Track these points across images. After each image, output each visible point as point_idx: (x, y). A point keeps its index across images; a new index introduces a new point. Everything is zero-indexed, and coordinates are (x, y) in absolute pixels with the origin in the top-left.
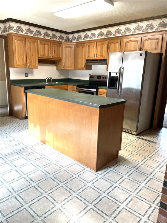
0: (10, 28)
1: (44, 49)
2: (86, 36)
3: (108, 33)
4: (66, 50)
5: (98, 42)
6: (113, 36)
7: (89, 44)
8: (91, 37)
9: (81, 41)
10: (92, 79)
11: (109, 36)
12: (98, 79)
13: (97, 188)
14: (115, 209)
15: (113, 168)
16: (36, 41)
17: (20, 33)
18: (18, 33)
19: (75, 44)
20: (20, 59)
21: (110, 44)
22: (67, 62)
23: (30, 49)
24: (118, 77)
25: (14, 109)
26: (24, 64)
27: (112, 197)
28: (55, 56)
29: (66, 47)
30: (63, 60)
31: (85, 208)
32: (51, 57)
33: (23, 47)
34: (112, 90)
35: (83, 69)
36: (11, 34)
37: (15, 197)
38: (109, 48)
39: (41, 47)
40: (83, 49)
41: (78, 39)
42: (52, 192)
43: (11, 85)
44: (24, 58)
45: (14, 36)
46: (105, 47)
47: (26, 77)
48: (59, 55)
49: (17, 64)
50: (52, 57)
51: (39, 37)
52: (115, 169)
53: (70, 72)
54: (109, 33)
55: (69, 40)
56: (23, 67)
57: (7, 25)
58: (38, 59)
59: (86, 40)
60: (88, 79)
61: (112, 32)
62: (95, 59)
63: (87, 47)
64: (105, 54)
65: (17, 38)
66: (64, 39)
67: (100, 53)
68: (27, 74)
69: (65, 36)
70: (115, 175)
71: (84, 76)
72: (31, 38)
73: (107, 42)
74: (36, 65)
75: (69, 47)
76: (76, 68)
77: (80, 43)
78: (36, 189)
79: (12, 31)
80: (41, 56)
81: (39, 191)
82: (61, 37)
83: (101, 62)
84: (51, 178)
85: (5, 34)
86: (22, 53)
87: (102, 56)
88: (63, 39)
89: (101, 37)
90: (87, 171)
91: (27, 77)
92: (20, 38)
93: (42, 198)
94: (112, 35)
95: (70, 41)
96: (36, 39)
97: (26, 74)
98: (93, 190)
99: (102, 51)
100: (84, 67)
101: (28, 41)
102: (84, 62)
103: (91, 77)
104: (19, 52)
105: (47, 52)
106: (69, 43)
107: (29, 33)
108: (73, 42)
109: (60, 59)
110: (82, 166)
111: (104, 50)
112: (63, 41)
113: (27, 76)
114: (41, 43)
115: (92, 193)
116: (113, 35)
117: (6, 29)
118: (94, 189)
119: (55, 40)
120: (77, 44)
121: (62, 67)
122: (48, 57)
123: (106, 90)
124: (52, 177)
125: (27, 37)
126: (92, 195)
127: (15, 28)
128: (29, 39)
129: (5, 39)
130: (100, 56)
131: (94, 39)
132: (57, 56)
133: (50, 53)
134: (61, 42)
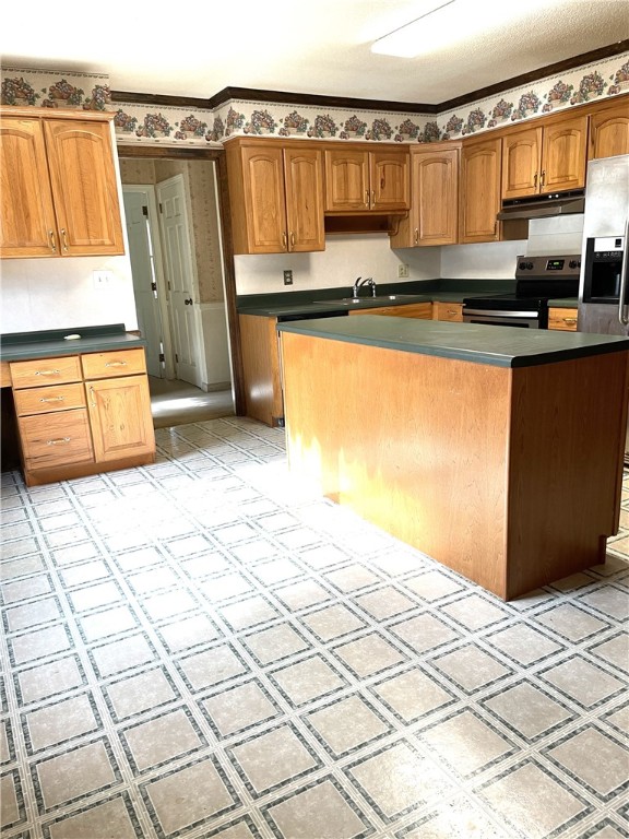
0: (234, 120)
1: (346, 178)
2: (502, 111)
3: (587, 85)
4: (425, 173)
5: (547, 125)
6: (608, 94)
7: (514, 139)
8: (522, 112)
9: (482, 130)
10: (526, 273)
11: (594, 98)
12: (550, 273)
13: (499, 650)
14: (555, 722)
15: (576, 594)
16: (319, 153)
17: (266, 134)
18: (258, 135)
19: (460, 145)
20: (266, 224)
21: (599, 125)
22: (429, 220)
23: (299, 185)
24: (622, 252)
25: (249, 394)
26: (279, 241)
27: (552, 686)
28: (386, 201)
29: (425, 163)
30: (414, 214)
31: (445, 705)
32: (368, 206)
33: (275, 182)
34: (601, 308)
35: (489, 238)
36: (237, 139)
37: (231, 646)
38: (593, 142)
39: (334, 172)
40: (489, 162)
41: (470, 127)
42: (342, 645)
43: (238, 312)
44: (279, 218)
45: (246, 146)
46: (577, 141)
47: (286, 283)
48: (398, 196)
49: (257, 239)
50: (373, 205)
51: (329, 138)
52: (586, 599)
53: (443, 255)
54: (594, 83)
55: (437, 133)
56: (276, 249)
57: (223, 112)
58: (326, 219)
59: (502, 123)
60: (509, 273)
61: (605, 79)
62: (538, 193)
63: (506, 150)
64: (575, 170)
65: (255, 151)
66: (419, 132)
67: (556, 170)
68: (290, 272)
69: (420, 121)
70: (577, 619)
71: (497, 267)
72: (299, 145)
73: (585, 121)
74: (317, 240)
75: (436, 160)
76: (465, 236)
77: (481, 139)
78: (295, 629)
79: (239, 132)
80: (334, 204)
81: (304, 638)
82: (408, 129)
83: (562, 203)
84: (345, 605)
85: (217, 144)
86: (271, 201)
87: (564, 177)
88: (412, 136)
89: (558, 107)
90: (474, 596)
91: (291, 283)
92: (264, 152)
93: (310, 657)
94: (606, 90)
95: (441, 137)
96: (319, 149)
97: (285, 272)
98: (484, 655)
99: (567, 159)
100: (493, 230)
101: (292, 158)
102: (494, 208)
103: (524, 264)
104: (261, 200)
105: (356, 189)
106: (435, 147)
107: (295, 130)
108: (452, 138)
109: (404, 210)
110: (458, 579)
111: (571, 154)
112: (415, 141)
113: (288, 280)
114: (334, 159)
115: (480, 665)
116: (610, 92)
117: (222, 127)
118: (489, 654)
119: (384, 140)
120: (468, 146)
121: (412, 238)
122: (361, 208)
123: (576, 311)
124: (348, 603)
125: (288, 144)
126: (478, 669)
127: (249, 119)
128: (295, 152)
129: (218, 160)
130: (556, 181)
131: (531, 115)
132: (393, 201)
133: (365, 193)
134: (408, 146)
